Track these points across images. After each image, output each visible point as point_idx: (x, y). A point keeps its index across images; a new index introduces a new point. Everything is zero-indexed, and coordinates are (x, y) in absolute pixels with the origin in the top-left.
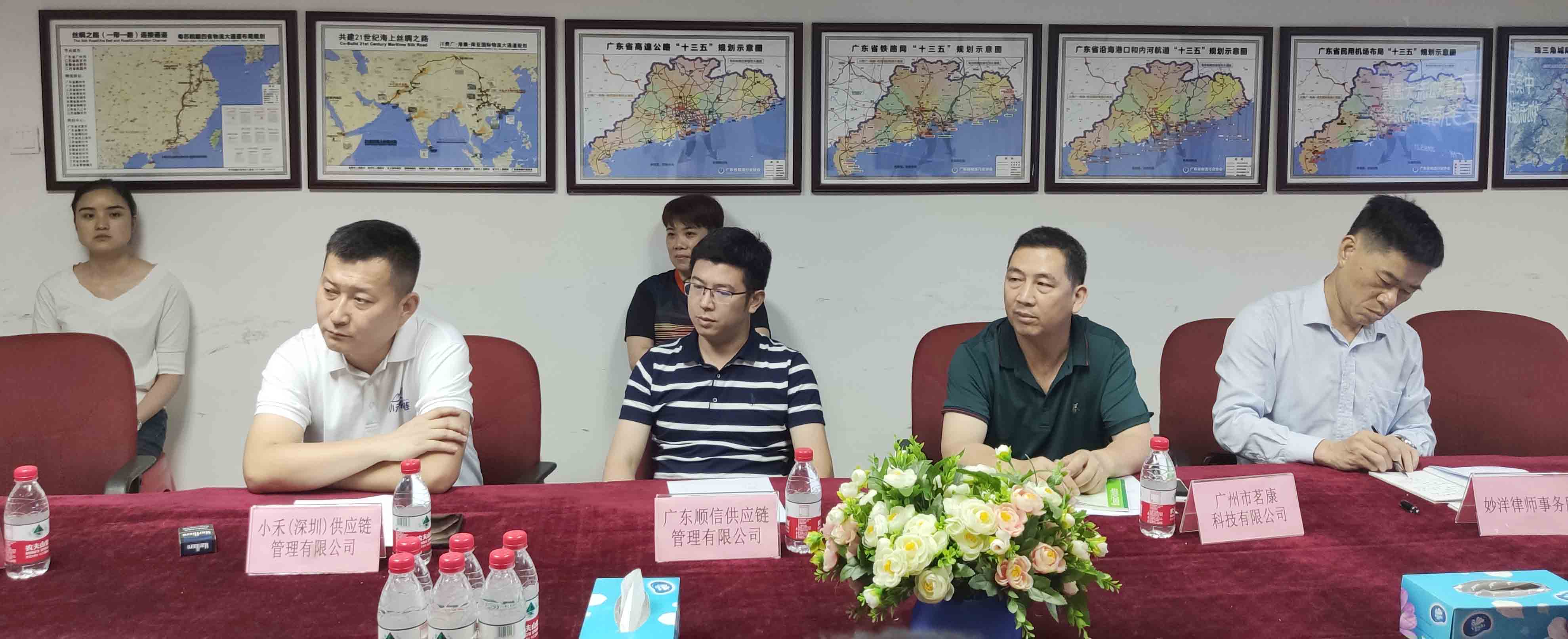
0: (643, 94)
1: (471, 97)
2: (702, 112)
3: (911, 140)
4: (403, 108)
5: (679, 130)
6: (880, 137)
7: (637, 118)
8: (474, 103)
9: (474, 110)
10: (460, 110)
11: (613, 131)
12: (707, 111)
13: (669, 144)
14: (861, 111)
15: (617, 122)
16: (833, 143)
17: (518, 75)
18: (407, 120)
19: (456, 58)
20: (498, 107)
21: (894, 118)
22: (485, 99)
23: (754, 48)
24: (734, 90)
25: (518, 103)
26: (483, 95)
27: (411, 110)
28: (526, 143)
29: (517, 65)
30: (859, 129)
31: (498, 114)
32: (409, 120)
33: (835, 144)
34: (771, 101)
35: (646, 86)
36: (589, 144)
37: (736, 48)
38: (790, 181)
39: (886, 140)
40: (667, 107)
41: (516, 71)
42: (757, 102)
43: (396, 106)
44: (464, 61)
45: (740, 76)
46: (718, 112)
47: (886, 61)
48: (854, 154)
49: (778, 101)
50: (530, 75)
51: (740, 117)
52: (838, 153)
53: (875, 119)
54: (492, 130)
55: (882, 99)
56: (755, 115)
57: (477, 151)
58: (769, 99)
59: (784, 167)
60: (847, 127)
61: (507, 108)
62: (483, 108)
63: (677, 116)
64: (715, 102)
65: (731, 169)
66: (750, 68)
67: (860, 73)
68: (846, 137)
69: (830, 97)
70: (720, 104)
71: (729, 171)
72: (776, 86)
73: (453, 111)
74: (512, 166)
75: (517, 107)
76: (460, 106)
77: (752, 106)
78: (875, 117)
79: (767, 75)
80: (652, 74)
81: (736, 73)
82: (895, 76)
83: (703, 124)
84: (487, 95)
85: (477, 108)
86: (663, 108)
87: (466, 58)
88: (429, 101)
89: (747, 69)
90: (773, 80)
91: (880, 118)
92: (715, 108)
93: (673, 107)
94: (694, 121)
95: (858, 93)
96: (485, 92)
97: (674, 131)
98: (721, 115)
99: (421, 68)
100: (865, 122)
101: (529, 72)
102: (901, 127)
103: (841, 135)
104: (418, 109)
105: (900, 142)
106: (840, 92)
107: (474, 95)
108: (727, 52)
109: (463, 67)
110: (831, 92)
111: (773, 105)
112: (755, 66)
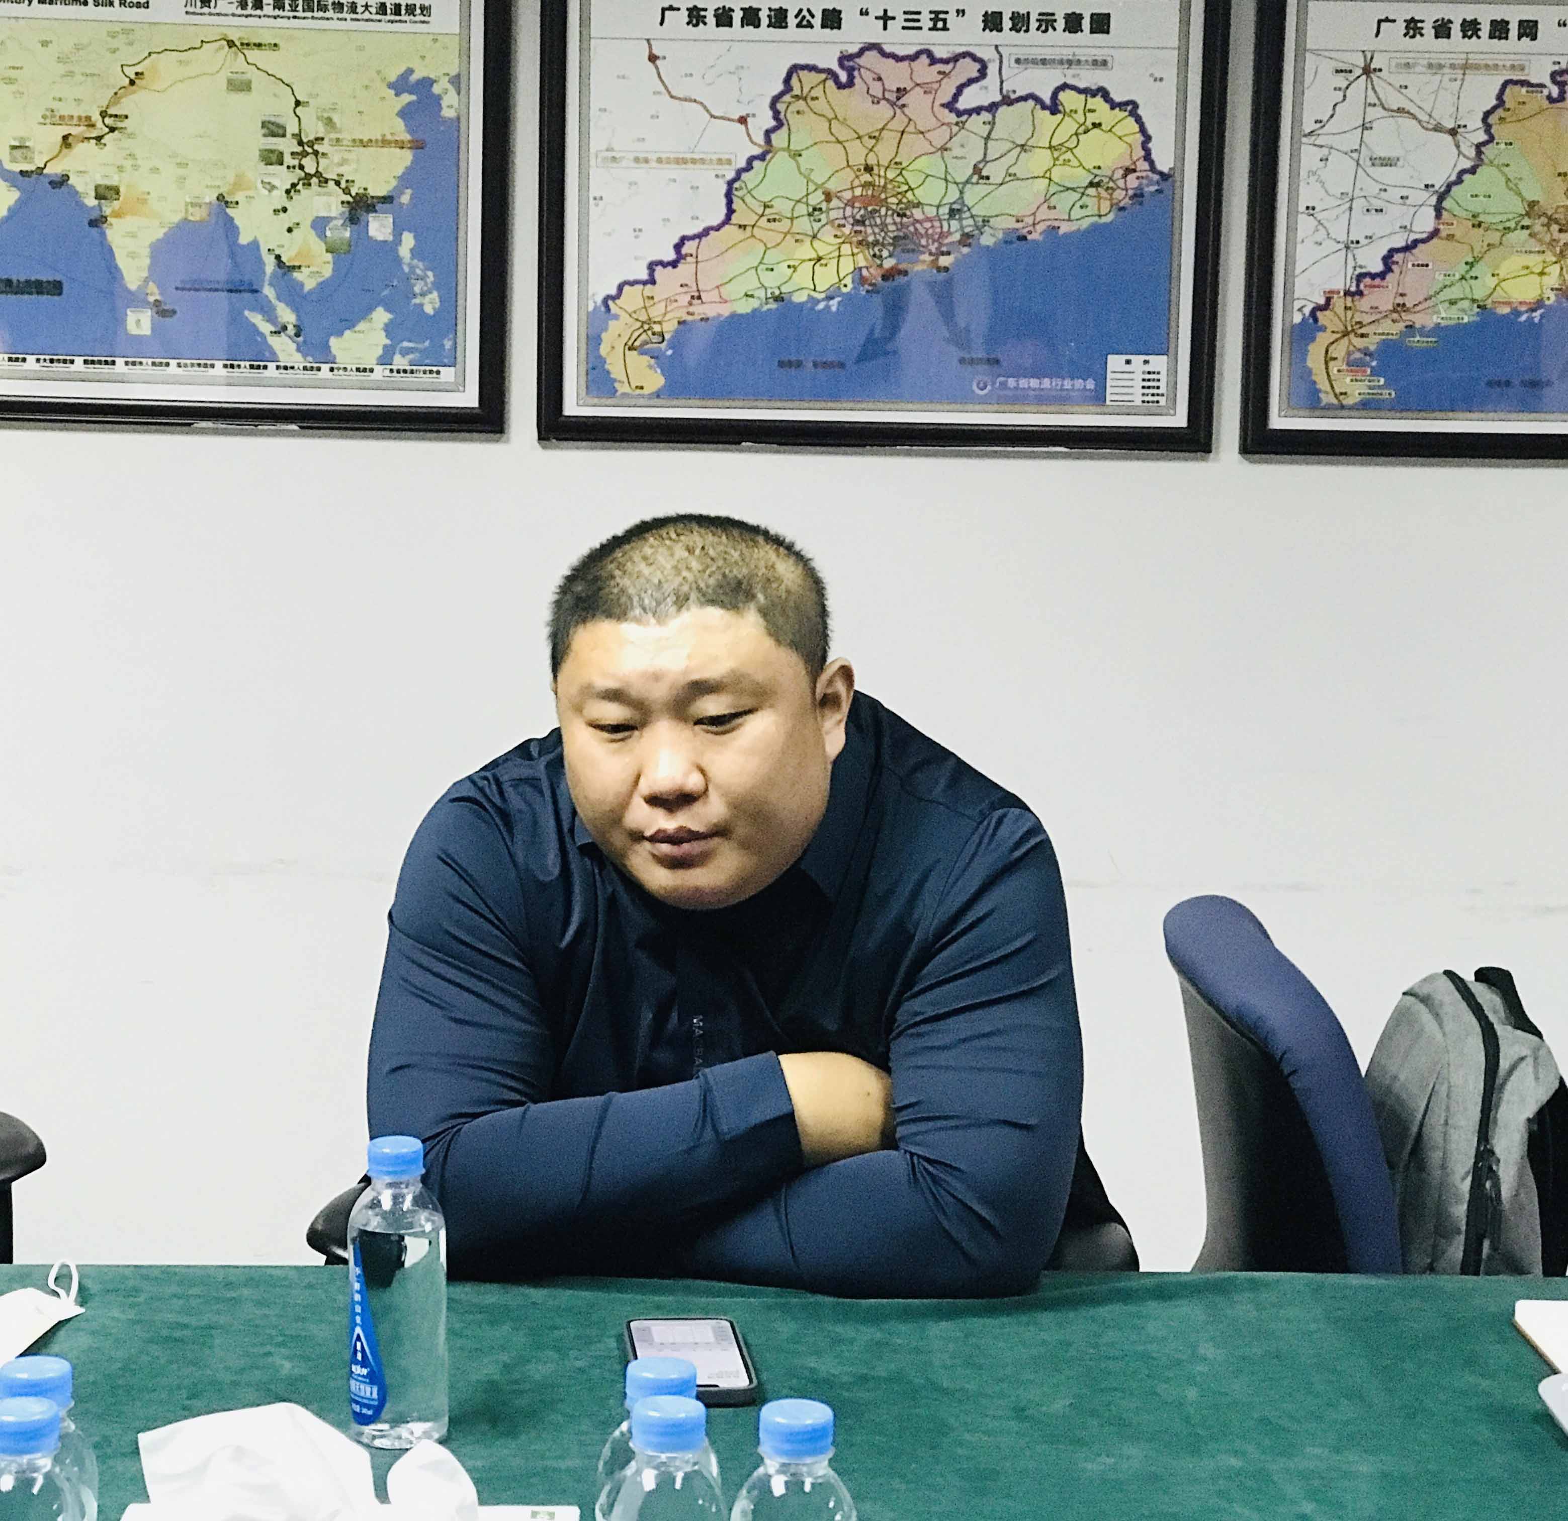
0: (762, 157)
1: (273, 158)
2: (931, 212)
3: (1539, 304)
4: (80, 188)
5: (862, 263)
6: (1448, 294)
7: (742, 227)
8: (283, 177)
9: (278, 198)
10: (239, 197)
11: (674, 264)
12: (945, 210)
13: (834, 304)
14: (1397, 215)
15: (683, 240)
16: (1307, 311)
17: (407, 98)
18: (93, 223)
19: (231, 44)
20: (347, 191)
21: (1494, 237)
22: (310, 165)
23: (1086, 24)
24: (1022, 146)
25: (405, 180)
26: (304, 154)
27: (105, 193)
28: (423, 295)
29: (402, 69)
30: (1388, 269)
31: (346, 209)
32: (98, 222)
33: (1313, 313)
34: (1132, 181)
35: (768, 133)
36: (605, 301)
37: (1034, 25)
38: (1179, 419)
39: (1466, 304)
40: (828, 197)
41: (400, 86)
42: (1091, 184)
43: (62, 181)
44: (253, 55)
45: (1044, 107)
46: (974, 212)
47: (1477, 67)
48: (1371, 342)
49: (1151, 183)
50: (439, 98)
51: (1041, 228)
52: (1323, 339)
53: (1435, 241)
54: (329, 257)
55: (1459, 181)
56: (1085, 224)
57: (287, 316)
58: (1125, 176)
59: (1163, 377)
60: (1351, 263)
61: (372, 192)
62: (305, 192)
63: (857, 222)
64: (968, 182)
65: (1011, 382)
66: (1071, 81)
67: (1395, 100)
68: (1347, 293)
69: (1303, 173)
70: (982, 189)
71: (1004, 385)
72: (1147, 138)
73: (221, 198)
74: (385, 359)
75: (399, 189)
76: (238, 185)
77: (1077, 196)
78: (1435, 233)
79: (1122, 105)
80: (787, 98)
81: (1031, 96)
82: (1500, 112)
83: (933, 248)
84: (316, 153)
85: (288, 192)
86: (817, 198)
87: (259, 45)
88: (155, 170)
89: (1064, 87)
90: (1139, 120)
91: (1450, 237)
92: (969, 200)
93: (848, 195)
94: (905, 237)
95: (1387, 162)
96: (311, 144)
97: (847, 266)
98: (986, 221)
99: (131, 74)
100: (1407, 249)
101: (436, 89)
102: (1511, 264)
103: (1334, 287)
104: (122, 190)
105: (1506, 310)
106: (1334, 157)
107: (281, 154)
108: (1007, 36)
109: (252, 74)
110: (1309, 156)
111: (1138, 195)
112: (1088, 78)
